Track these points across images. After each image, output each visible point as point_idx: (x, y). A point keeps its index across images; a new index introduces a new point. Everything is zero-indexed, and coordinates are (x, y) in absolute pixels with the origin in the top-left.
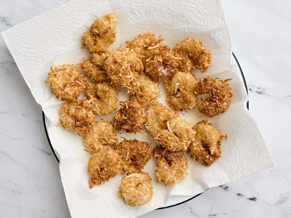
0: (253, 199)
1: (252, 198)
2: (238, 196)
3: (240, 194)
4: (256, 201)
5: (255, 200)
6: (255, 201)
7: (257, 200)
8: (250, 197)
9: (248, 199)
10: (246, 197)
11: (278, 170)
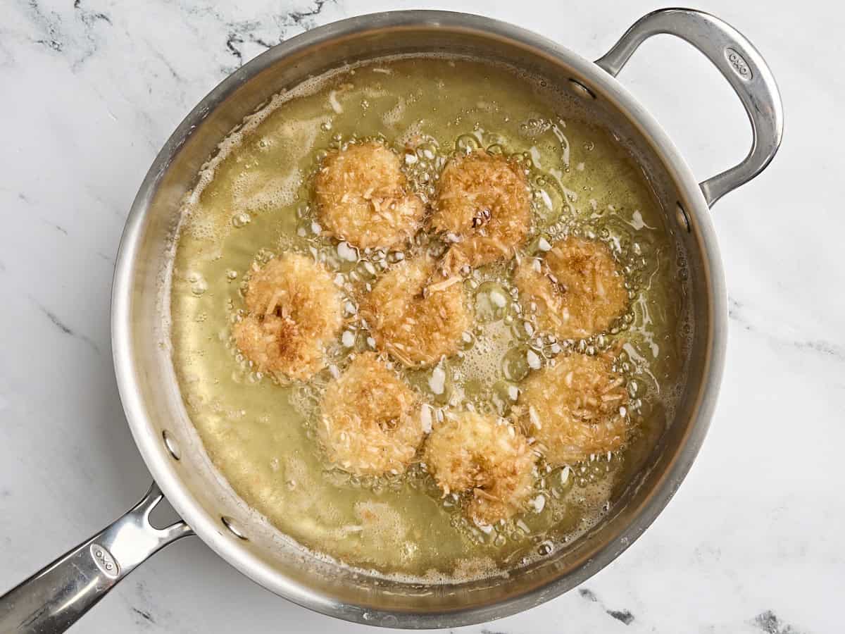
0: (624, 617)
1: (622, 611)
2: (580, 597)
3: (590, 593)
4: (630, 625)
5: (628, 620)
6: (628, 624)
7: (633, 623)
8: (615, 610)
9: (608, 612)
10: (603, 606)
11: (719, 552)
